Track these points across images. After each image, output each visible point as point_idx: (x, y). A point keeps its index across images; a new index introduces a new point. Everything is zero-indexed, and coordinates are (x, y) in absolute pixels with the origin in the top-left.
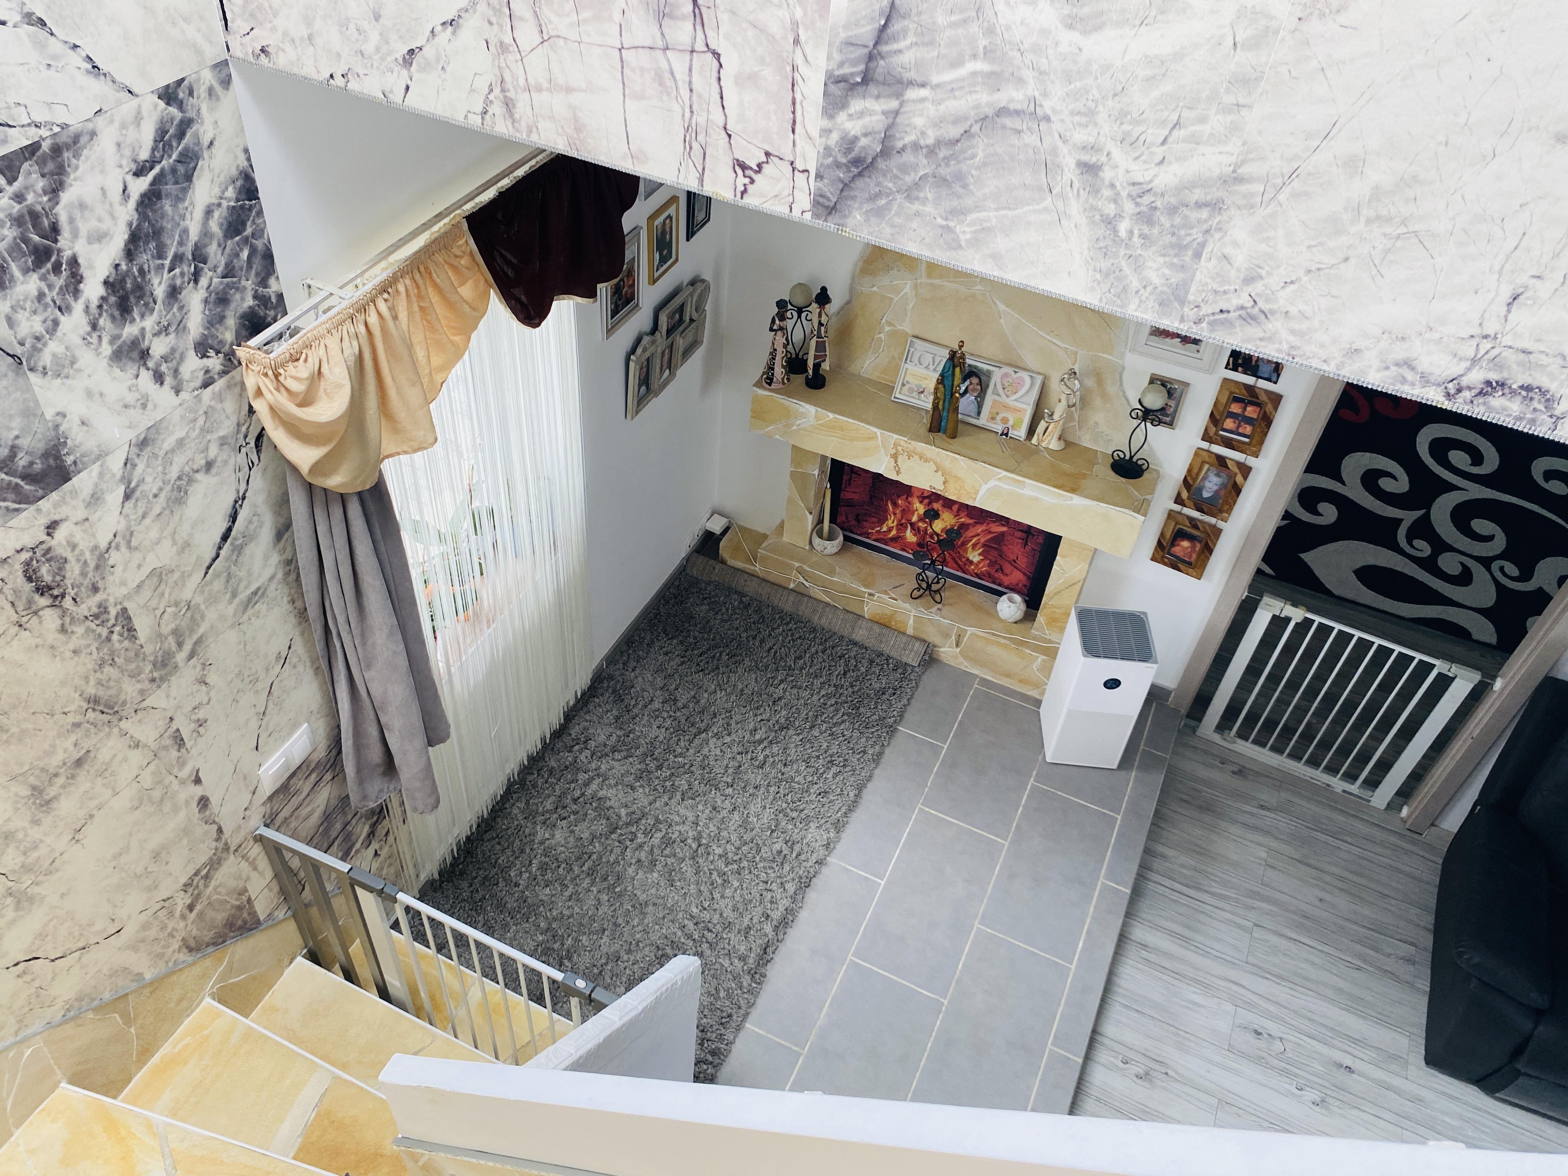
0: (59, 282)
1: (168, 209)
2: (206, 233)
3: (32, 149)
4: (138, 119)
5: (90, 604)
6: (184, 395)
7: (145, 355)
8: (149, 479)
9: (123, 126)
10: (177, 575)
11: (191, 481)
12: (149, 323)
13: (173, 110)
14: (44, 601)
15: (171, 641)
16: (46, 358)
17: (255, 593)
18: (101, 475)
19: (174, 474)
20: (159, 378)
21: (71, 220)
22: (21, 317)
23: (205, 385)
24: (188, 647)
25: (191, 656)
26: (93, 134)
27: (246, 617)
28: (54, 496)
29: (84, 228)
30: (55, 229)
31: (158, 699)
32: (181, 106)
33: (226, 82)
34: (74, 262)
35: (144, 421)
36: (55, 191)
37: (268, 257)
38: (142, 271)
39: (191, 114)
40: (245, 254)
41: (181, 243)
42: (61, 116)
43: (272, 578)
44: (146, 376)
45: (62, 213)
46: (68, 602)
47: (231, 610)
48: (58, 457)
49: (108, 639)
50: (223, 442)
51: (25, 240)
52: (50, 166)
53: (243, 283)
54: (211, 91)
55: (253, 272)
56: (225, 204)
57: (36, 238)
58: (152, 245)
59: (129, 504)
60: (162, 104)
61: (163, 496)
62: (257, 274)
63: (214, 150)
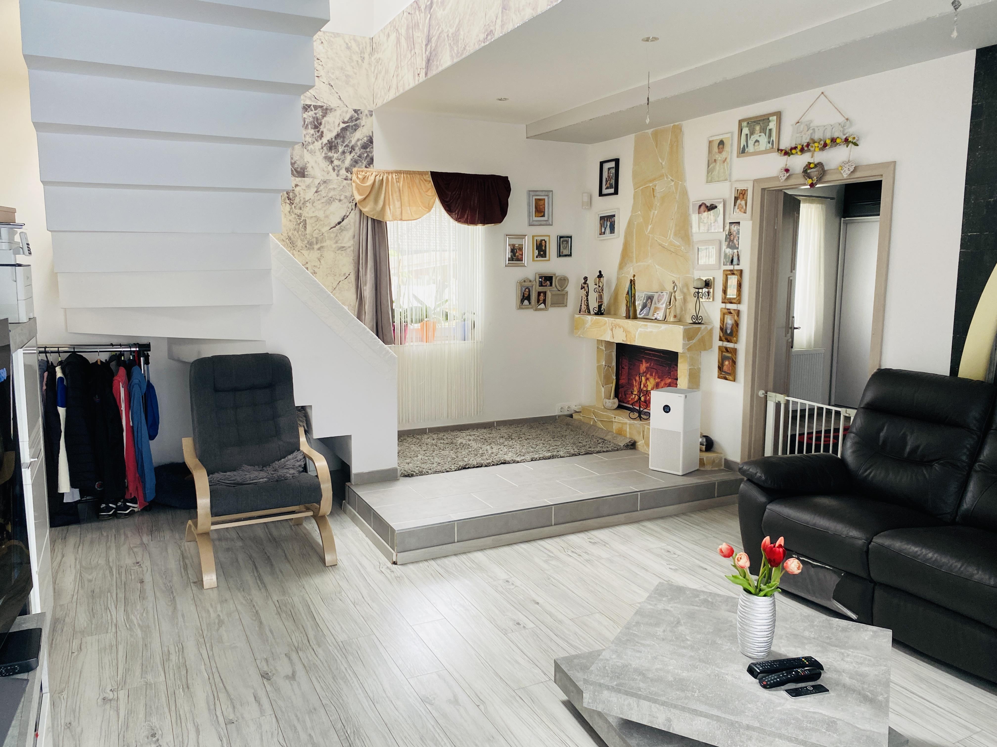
0: (318, 134)
1: (348, 134)
2: (356, 144)
3: (322, 107)
4: (347, 112)
5: (298, 211)
6: (338, 178)
7: (332, 162)
8: (323, 192)
9: (343, 112)
10: (322, 223)
11: (334, 200)
12: (336, 155)
13: (356, 115)
14: (288, 201)
15: (314, 240)
16: (309, 148)
17: (343, 247)
18: (312, 182)
19: (330, 195)
20: (334, 170)
21: (325, 124)
22: (307, 136)
23: (345, 179)
24: (318, 246)
25: (319, 249)
26: (335, 110)
27: (338, 252)
28: (300, 179)
29: (327, 127)
30: (321, 124)
31: (305, 252)
32: (358, 115)
33: (371, 115)
34: (322, 132)
35: (327, 177)
36: (323, 116)
37: (372, 159)
38: (337, 143)
39: (360, 117)
40: (366, 155)
41: (349, 143)
42: (330, 104)
43: (349, 247)
44: (330, 168)
45: (323, 122)
46: (293, 206)
47: (334, 246)
48: (304, 171)
49: (299, 224)
50: (346, 197)
51: (314, 122)
52: (324, 111)
53: (363, 161)
54: (366, 115)
55: (367, 161)
56: (363, 140)
57: (316, 123)
58: (342, 139)
59: (316, 194)
60: (353, 112)
61: (325, 198)
62: (368, 162)
63: (364, 127)
